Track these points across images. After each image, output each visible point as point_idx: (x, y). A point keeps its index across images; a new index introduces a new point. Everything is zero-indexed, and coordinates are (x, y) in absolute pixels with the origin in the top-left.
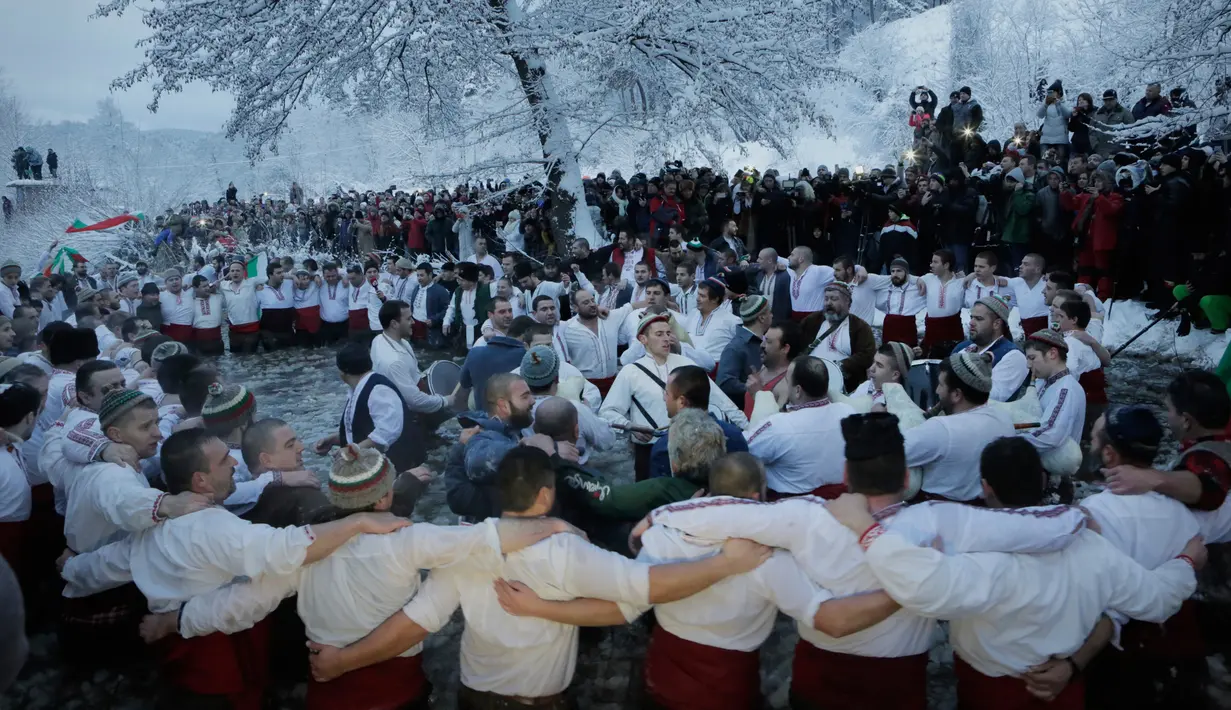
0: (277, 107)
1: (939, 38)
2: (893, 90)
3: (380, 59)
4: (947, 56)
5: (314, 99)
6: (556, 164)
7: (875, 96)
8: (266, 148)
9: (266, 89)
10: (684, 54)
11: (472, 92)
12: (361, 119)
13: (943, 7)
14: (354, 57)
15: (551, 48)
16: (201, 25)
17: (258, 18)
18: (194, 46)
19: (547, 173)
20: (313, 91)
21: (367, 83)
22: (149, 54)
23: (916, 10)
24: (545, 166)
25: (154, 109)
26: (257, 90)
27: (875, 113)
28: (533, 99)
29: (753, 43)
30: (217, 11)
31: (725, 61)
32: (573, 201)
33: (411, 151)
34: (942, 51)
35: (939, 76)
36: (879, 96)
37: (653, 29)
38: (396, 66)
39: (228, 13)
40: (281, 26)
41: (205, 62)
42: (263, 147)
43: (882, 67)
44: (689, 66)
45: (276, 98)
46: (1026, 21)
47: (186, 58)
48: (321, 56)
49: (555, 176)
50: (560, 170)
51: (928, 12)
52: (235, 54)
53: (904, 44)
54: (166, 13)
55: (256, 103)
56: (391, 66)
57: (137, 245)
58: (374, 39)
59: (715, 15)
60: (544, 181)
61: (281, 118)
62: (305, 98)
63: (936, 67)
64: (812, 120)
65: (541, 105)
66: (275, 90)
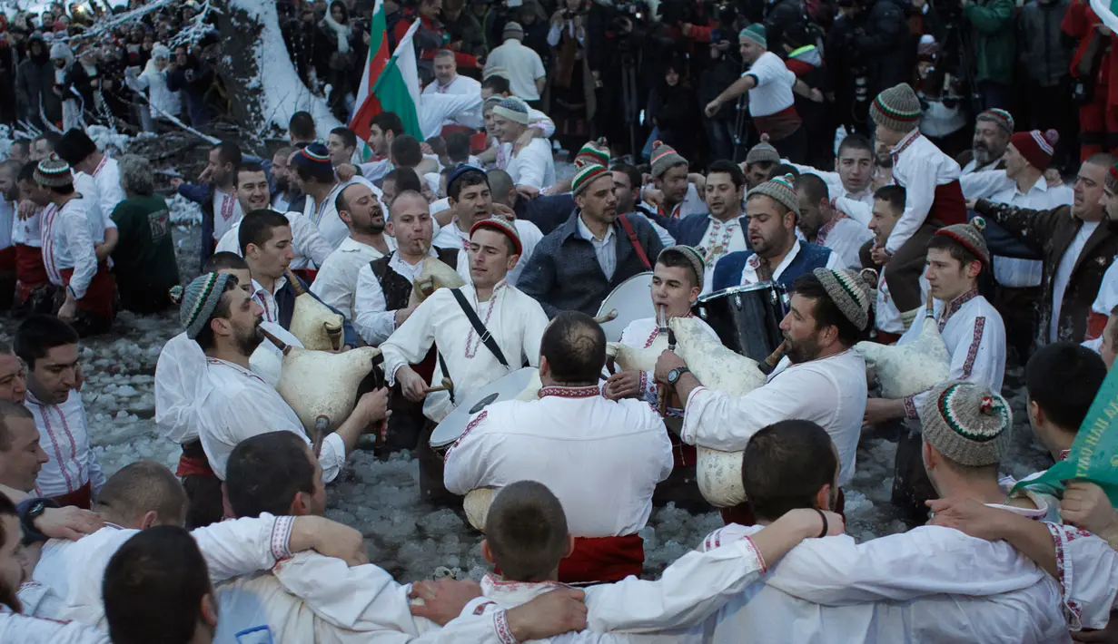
32: (257, 28)
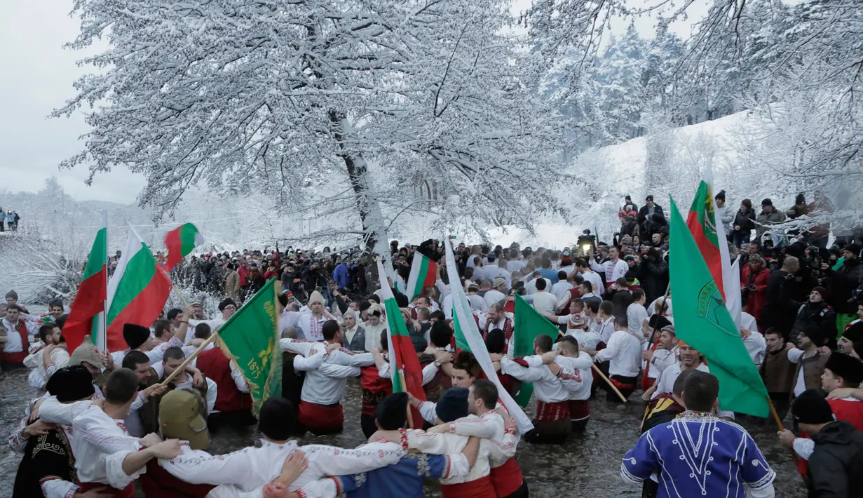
0: (176, 186)
1: (637, 159)
2: (605, 194)
3: (250, 156)
4: (643, 172)
5: (203, 183)
6: (371, 236)
7: (592, 198)
8: (166, 215)
9: (168, 173)
10: (466, 161)
11: (309, 184)
12: (231, 199)
13: (640, 138)
14: (231, 154)
15: (374, 153)
16: (127, 125)
17: (166, 123)
18: (120, 140)
19: (365, 241)
20: (202, 177)
21: (239, 173)
22: (89, 144)
23: (621, 139)
24: (364, 236)
25: (89, 184)
26: (163, 173)
27: (591, 209)
28: (357, 189)
29: (514, 155)
30: (138, 117)
31: (495, 167)
33: (265, 223)
34: (639, 169)
35: (637, 186)
36: (594, 198)
37: (447, 143)
38: (260, 162)
39: (146, 118)
40: (184, 128)
41: (128, 151)
42: (164, 214)
43: (597, 177)
44: (468, 170)
45: (176, 180)
46: (698, 150)
47: (115, 148)
48: (209, 152)
49: (371, 243)
50: (375, 239)
51: (630, 141)
52: (149, 147)
53: (612, 162)
54: (102, 116)
55: (161, 183)
56: (257, 162)
57: (70, 280)
58: (246, 142)
59: (488, 135)
60: (363, 247)
61: (178, 194)
62: (196, 181)
63: (635, 179)
64: (555, 211)
65: (363, 193)
66: (175, 174)
